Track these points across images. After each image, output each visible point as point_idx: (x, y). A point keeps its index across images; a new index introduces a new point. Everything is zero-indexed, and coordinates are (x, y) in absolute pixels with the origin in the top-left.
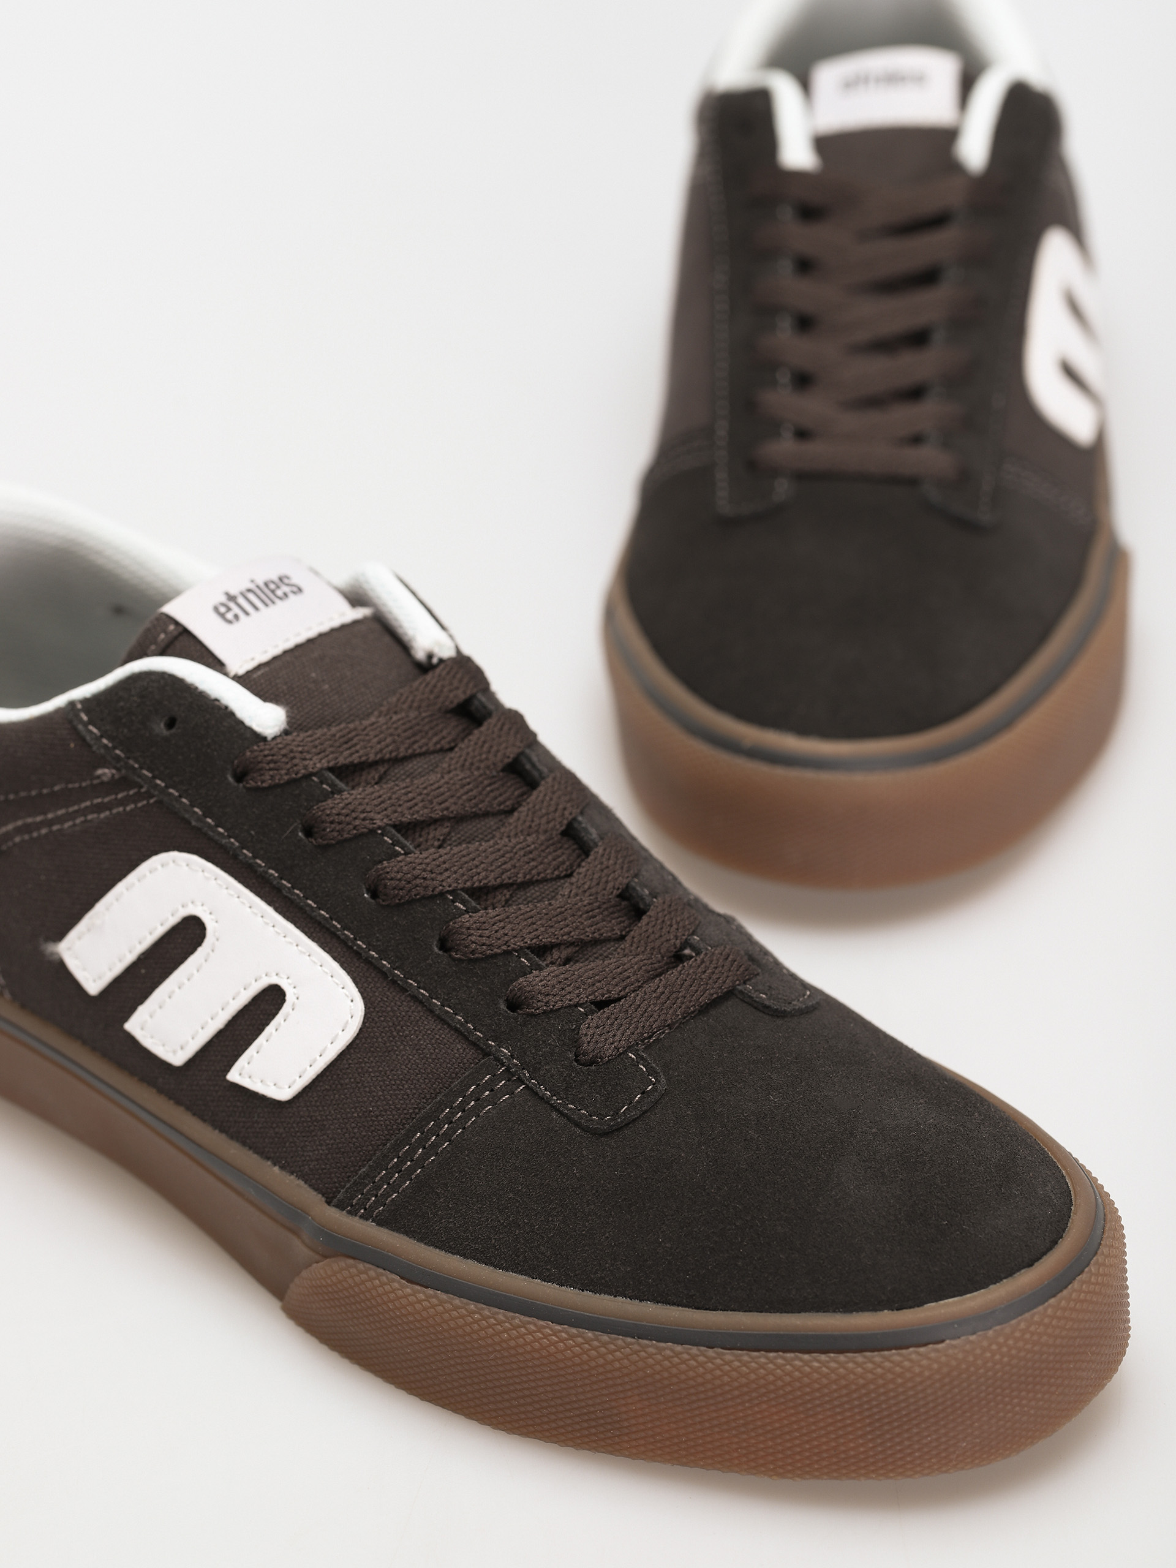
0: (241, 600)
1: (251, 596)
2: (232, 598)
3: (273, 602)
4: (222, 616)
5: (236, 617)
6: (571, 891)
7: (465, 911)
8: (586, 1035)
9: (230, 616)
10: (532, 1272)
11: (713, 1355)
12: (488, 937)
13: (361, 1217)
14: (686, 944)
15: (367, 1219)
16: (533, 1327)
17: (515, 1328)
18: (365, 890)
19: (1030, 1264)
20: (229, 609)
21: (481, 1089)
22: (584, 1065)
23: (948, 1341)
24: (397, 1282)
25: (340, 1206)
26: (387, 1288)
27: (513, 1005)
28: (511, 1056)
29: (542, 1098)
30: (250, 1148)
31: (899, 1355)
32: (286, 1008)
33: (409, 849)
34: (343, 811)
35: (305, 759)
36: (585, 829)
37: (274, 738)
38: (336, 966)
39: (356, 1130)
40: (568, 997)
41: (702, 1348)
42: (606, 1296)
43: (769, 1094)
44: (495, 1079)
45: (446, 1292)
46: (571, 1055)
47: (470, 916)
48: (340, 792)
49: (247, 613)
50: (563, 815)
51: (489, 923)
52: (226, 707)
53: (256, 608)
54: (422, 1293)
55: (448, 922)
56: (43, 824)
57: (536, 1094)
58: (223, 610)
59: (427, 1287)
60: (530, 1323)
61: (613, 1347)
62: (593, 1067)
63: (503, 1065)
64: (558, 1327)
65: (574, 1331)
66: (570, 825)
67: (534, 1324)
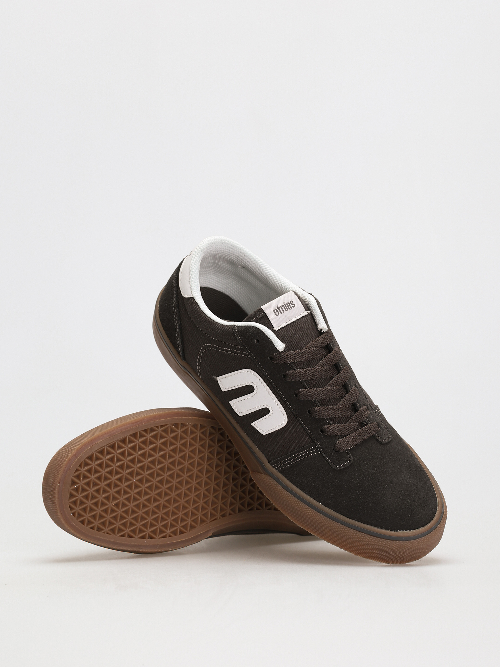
0: (280, 309)
1: (283, 307)
2: (278, 308)
3: (288, 310)
4: (275, 313)
5: (279, 313)
6: (342, 403)
7: (316, 405)
8: (337, 445)
9: (277, 313)
10: (312, 497)
11: (349, 529)
12: (320, 414)
13: (276, 469)
14: (365, 421)
15: (277, 470)
16: (309, 510)
17: (305, 508)
18: (294, 394)
19: (424, 526)
20: (277, 311)
21: (310, 450)
22: (335, 451)
23: (401, 541)
24: (281, 488)
25: (271, 464)
26: (278, 488)
27: (322, 431)
28: (319, 444)
29: (324, 457)
30: (253, 441)
31: (390, 542)
32: (269, 414)
33: (307, 387)
34: (294, 375)
35: (287, 359)
36: (348, 386)
37: (282, 352)
38: (283, 409)
39: (279, 448)
40: (335, 433)
41: (346, 527)
42: (327, 508)
43: (375, 468)
44: (314, 449)
45: (291, 494)
46: (333, 448)
47: (317, 408)
48: (294, 369)
49: (281, 313)
50: (344, 381)
51: (321, 410)
52: (272, 341)
53: (284, 312)
54: (286, 493)
55: (312, 407)
56: (220, 349)
57: (323, 455)
58: (276, 311)
59: (287, 491)
60: (309, 508)
61: (327, 520)
62: (337, 452)
63: (317, 446)
64: (315, 512)
65: (319, 514)
66: (345, 384)
67: (310, 509)
